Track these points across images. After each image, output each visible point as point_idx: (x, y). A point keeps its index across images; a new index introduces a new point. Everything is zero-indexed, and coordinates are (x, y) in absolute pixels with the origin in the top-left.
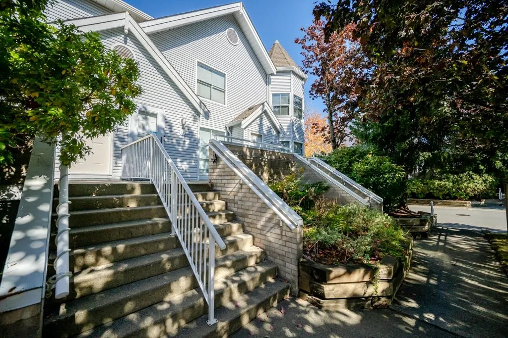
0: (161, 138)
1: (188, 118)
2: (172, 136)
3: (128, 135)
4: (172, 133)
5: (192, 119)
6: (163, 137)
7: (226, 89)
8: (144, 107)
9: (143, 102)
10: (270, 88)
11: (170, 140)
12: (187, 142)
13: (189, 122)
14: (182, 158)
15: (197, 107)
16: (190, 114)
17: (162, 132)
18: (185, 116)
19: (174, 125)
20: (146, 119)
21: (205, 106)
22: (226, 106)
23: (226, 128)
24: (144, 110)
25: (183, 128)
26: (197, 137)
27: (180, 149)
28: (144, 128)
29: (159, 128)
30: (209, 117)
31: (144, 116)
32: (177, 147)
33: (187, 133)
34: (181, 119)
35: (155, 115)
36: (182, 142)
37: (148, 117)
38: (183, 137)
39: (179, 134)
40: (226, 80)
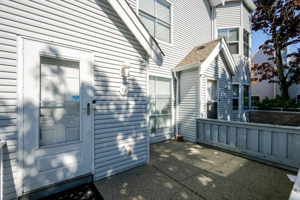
0: (88, 104)
1: (132, 66)
2: (108, 98)
3: (17, 110)
4: (108, 93)
5: (138, 67)
6: (91, 102)
7: (172, 24)
8: (51, 50)
9: (50, 39)
10: (215, 23)
11: (105, 107)
12: (132, 103)
13: (134, 72)
14: (125, 132)
15: (146, 46)
16: (135, 58)
17: (90, 93)
18: (127, 63)
19: (111, 80)
20: (58, 72)
21: (157, 44)
22: (172, 45)
23: (173, 73)
24: (53, 55)
25: (125, 83)
26: (145, 95)
27: (121, 118)
28: (55, 91)
29: (84, 87)
30: (162, 62)
31: (55, 67)
32: (115, 116)
33: (131, 90)
34: (121, 68)
35: (75, 64)
36: (124, 107)
37: (63, 68)
38: (126, 98)
39: (118, 94)
40: (172, 13)
